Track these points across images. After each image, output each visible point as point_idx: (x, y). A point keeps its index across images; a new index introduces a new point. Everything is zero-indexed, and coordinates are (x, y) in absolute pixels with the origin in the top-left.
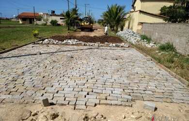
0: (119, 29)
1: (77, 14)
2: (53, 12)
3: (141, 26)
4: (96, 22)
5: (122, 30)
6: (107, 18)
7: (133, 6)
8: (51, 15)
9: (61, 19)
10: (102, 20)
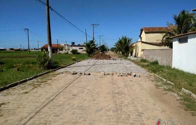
0: (130, 55)
1: (94, 45)
2: (73, 43)
3: (142, 52)
4: (109, 50)
5: (132, 55)
6: (119, 47)
7: (140, 36)
8: (71, 46)
9: (80, 48)
10: (115, 48)
